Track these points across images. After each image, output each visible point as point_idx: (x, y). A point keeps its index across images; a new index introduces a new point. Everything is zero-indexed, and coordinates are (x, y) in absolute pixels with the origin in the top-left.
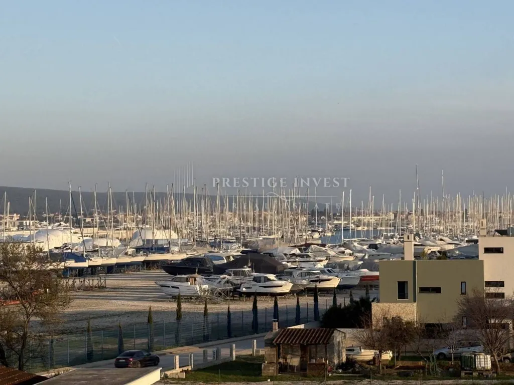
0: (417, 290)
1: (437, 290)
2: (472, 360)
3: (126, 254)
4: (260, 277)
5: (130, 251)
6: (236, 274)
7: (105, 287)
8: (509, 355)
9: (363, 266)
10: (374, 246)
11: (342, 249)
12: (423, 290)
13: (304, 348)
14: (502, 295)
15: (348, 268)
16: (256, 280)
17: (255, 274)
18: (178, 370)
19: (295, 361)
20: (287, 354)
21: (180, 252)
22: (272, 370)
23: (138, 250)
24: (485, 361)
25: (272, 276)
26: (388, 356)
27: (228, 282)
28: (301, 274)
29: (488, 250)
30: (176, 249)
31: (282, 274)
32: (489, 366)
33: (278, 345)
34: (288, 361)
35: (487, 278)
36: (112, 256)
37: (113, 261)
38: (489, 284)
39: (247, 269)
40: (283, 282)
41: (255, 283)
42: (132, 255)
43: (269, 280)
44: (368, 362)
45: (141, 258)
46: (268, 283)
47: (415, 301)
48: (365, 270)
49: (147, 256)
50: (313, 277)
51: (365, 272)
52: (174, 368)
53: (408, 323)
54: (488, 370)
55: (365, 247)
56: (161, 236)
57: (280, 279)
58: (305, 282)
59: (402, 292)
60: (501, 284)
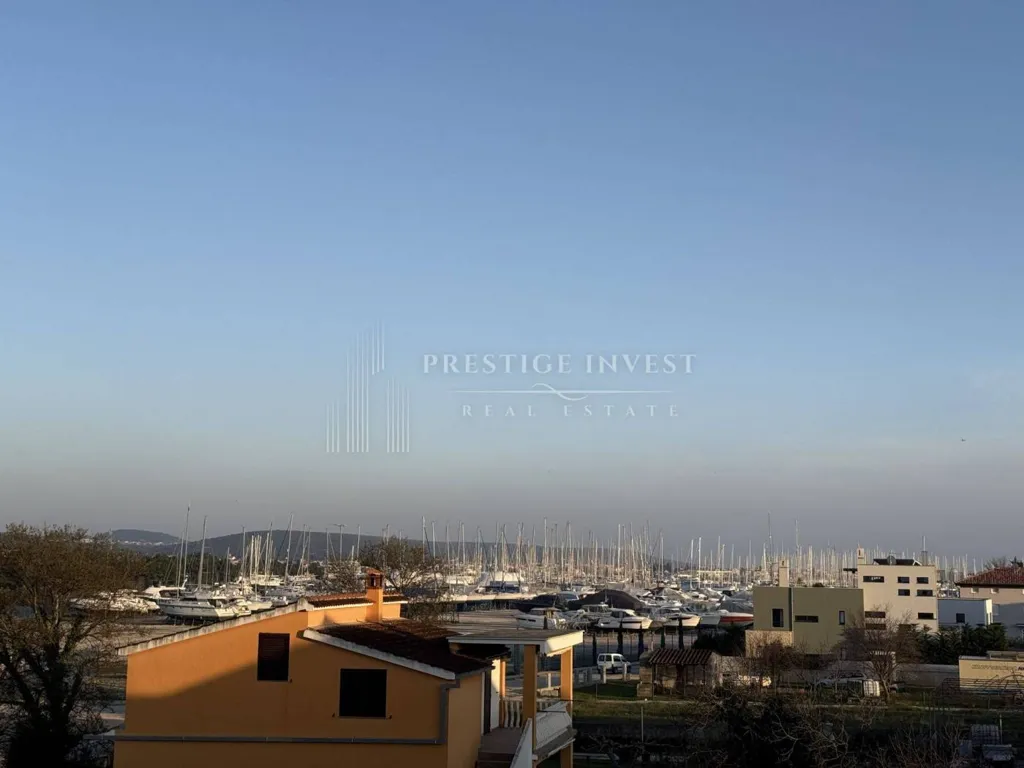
0: (793, 619)
1: (814, 619)
2: (859, 687)
3: (477, 592)
4: (618, 612)
5: (481, 589)
6: (592, 610)
7: (458, 622)
8: (895, 686)
9: (722, 607)
10: (728, 593)
11: (696, 593)
12: (799, 619)
13: (680, 669)
14: (883, 626)
15: (705, 610)
16: (615, 615)
17: (613, 609)
18: (550, 688)
19: (670, 684)
20: (661, 675)
21: (530, 592)
22: (648, 691)
23: (488, 589)
24: (873, 688)
25: (630, 612)
26: (767, 682)
27: (585, 617)
28: (660, 612)
29: (867, 579)
30: (526, 589)
31: (641, 611)
32: (878, 693)
33: (654, 664)
34: (664, 683)
35: (867, 608)
36: (463, 594)
37: (464, 598)
38: (869, 614)
39: (604, 605)
40: (642, 618)
41: (613, 618)
42: (483, 593)
43: (628, 615)
44: (747, 688)
45: (491, 597)
46: (627, 619)
47: (791, 630)
48: (724, 611)
49: (497, 594)
50: (672, 615)
51: (724, 612)
52: (546, 686)
53: (789, 648)
54: (877, 697)
55: (719, 593)
56: (510, 578)
57: (639, 615)
58: (664, 619)
59: (777, 620)
60: (882, 615)
